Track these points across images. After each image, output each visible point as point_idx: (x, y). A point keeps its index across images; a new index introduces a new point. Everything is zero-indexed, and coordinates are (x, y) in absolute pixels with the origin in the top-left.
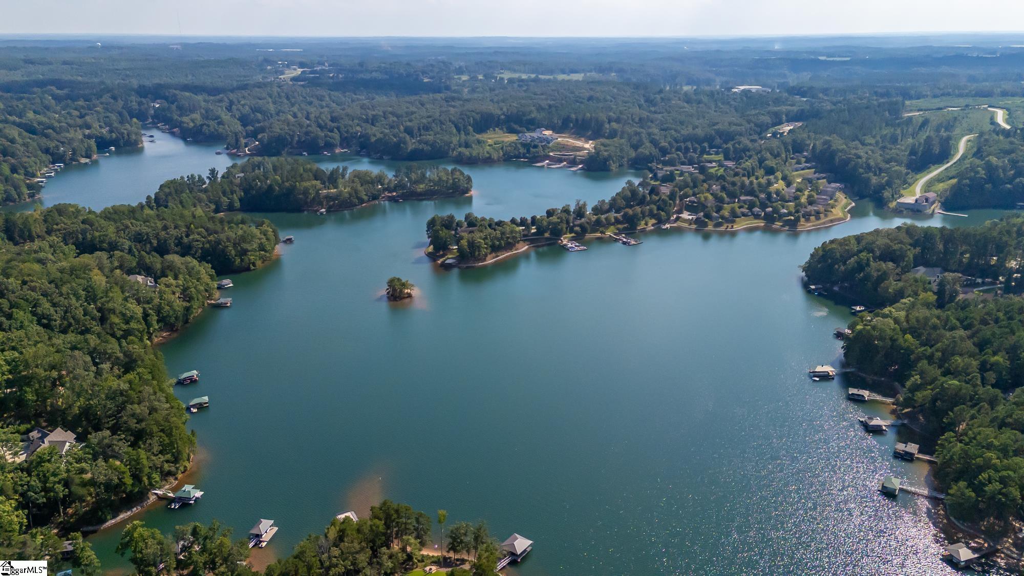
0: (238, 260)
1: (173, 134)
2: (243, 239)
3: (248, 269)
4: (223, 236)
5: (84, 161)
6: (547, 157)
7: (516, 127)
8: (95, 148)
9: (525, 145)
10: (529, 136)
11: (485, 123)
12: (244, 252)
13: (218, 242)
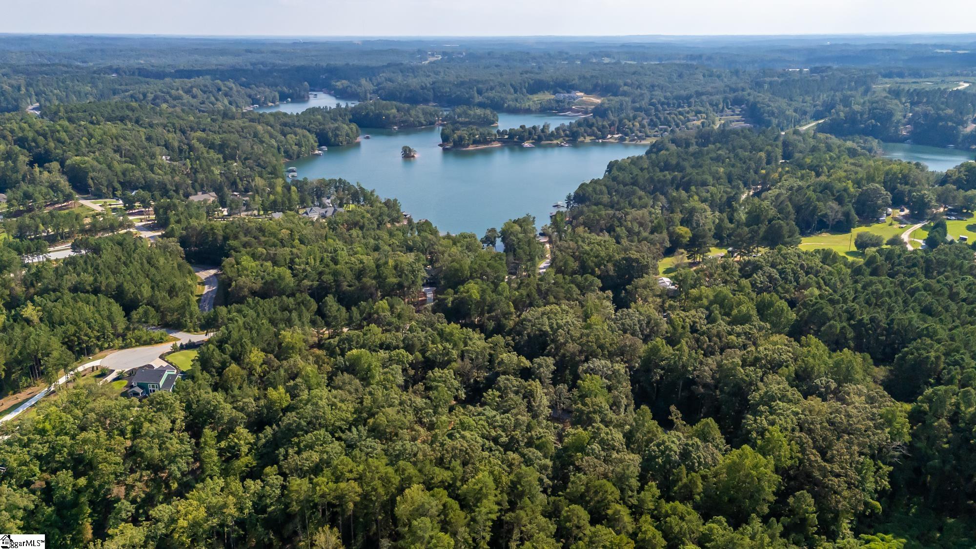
0: (333, 140)
1: (330, 94)
2: (337, 129)
3: (338, 145)
4: (327, 127)
5: (270, 104)
6: (570, 109)
7: (559, 89)
8: (278, 97)
9: (558, 101)
10: (561, 96)
11: (537, 87)
12: (337, 136)
13: (324, 129)
